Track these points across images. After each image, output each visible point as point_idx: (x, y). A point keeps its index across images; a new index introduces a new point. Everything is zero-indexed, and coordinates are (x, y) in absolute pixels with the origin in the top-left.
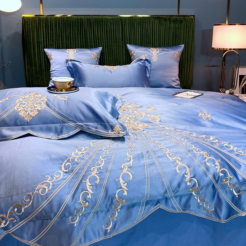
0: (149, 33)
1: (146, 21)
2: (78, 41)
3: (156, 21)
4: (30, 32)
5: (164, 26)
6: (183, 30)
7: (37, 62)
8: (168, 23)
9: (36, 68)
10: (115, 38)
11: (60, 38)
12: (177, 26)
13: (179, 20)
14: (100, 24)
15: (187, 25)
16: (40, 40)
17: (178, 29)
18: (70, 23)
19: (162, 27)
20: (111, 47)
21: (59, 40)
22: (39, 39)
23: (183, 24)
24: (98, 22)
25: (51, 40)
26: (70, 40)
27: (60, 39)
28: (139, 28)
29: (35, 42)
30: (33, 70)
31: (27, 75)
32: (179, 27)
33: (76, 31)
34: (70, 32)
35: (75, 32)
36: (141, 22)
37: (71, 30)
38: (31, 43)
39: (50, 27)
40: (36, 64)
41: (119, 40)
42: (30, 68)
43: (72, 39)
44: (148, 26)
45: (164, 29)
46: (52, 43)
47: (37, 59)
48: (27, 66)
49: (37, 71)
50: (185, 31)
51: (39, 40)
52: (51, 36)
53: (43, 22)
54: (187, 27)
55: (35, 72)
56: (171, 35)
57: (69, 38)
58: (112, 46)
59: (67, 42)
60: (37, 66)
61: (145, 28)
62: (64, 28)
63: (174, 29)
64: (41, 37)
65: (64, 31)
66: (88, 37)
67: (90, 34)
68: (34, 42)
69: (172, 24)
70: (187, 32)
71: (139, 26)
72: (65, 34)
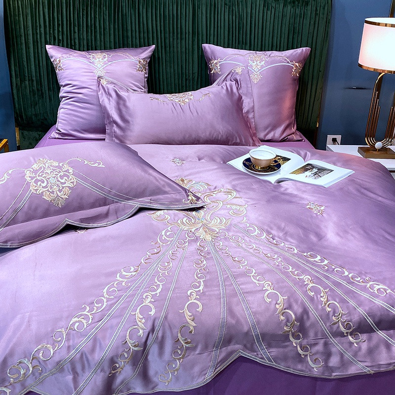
0: (245, 23)
2: (110, 36)
4: (19, 14)
5: (273, 12)
6: (309, 19)
7: (34, 74)
8: (282, 5)
9: (32, 85)
10: (179, 31)
11: (76, 29)
12: (298, 11)
15: (316, 9)
16: (38, 31)
17: (300, 17)
19: (269, 12)
20: (172, 49)
21: (75, 32)
22: (36, 29)
23: (309, 7)
25: (58, 31)
26: (95, 32)
27: (77, 31)
28: (227, 14)
29: (30, 34)
30: (26, 87)
31: (16, 97)
32: (300, 14)
33: (106, 15)
34: (95, 17)
35: (105, 18)
37: (96, 13)
38: (21, 36)
40: (32, 77)
41: (187, 35)
42: (21, 85)
44: (243, 10)
45: (273, 17)
46: (61, 38)
47: (33, 67)
48: (16, 79)
49: (33, 89)
50: (312, 22)
51: (36, 32)
52: (58, 25)
54: (316, 14)
55: (30, 91)
57: (93, 28)
58: (173, 47)
59: (90, 38)
60: (33, 81)
61: (237, 14)
63: (292, 17)
64: (40, 26)
65: (83, 14)
66: (129, 28)
67: (133, 21)
68: (26, 35)
69: (289, 7)
70: (315, 24)
71: (227, 10)
72: (85, 20)
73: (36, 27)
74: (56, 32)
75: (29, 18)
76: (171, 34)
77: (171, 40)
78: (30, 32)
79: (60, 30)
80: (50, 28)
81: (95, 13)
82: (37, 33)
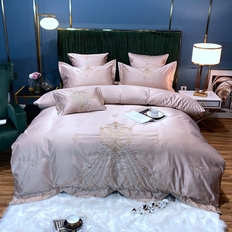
1: (145, 35)
2: (96, 49)
3: (152, 35)
4: (63, 41)
5: (158, 39)
6: (172, 42)
8: (161, 37)
10: (122, 47)
11: (84, 46)
12: (167, 39)
13: (169, 35)
14: (112, 36)
15: (175, 39)
17: (168, 41)
18: (91, 36)
19: (156, 40)
20: (119, 53)
21: (83, 48)
23: (172, 38)
24: (110, 35)
25: (77, 47)
26: (91, 47)
27: (84, 47)
28: (140, 41)
32: (168, 40)
33: (95, 41)
34: (91, 42)
36: (141, 36)
38: (63, 49)
39: (77, 38)
43: (92, 47)
44: (146, 39)
45: (157, 42)
46: (78, 50)
50: (173, 43)
53: (72, 35)
54: (175, 40)
56: (163, 46)
59: (89, 50)
61: (144, 40)
62: (86, 39)
63: (165, 41)
64: (70, 45)
65: (86, 41)
67: (105, 43)
68: (65, 49)
69: (164, 38)
70: (174, 44)
71: (140, 39)
72: (87, 43)
73: (69, 45)
74: (76, 47)
75: (67, 42)
76: (119, 48)
77: (119, 50)
78: (67, 47)
79: (78, 47)
80: (74, 46)
81: (91, 40)
82: (69, 48)
